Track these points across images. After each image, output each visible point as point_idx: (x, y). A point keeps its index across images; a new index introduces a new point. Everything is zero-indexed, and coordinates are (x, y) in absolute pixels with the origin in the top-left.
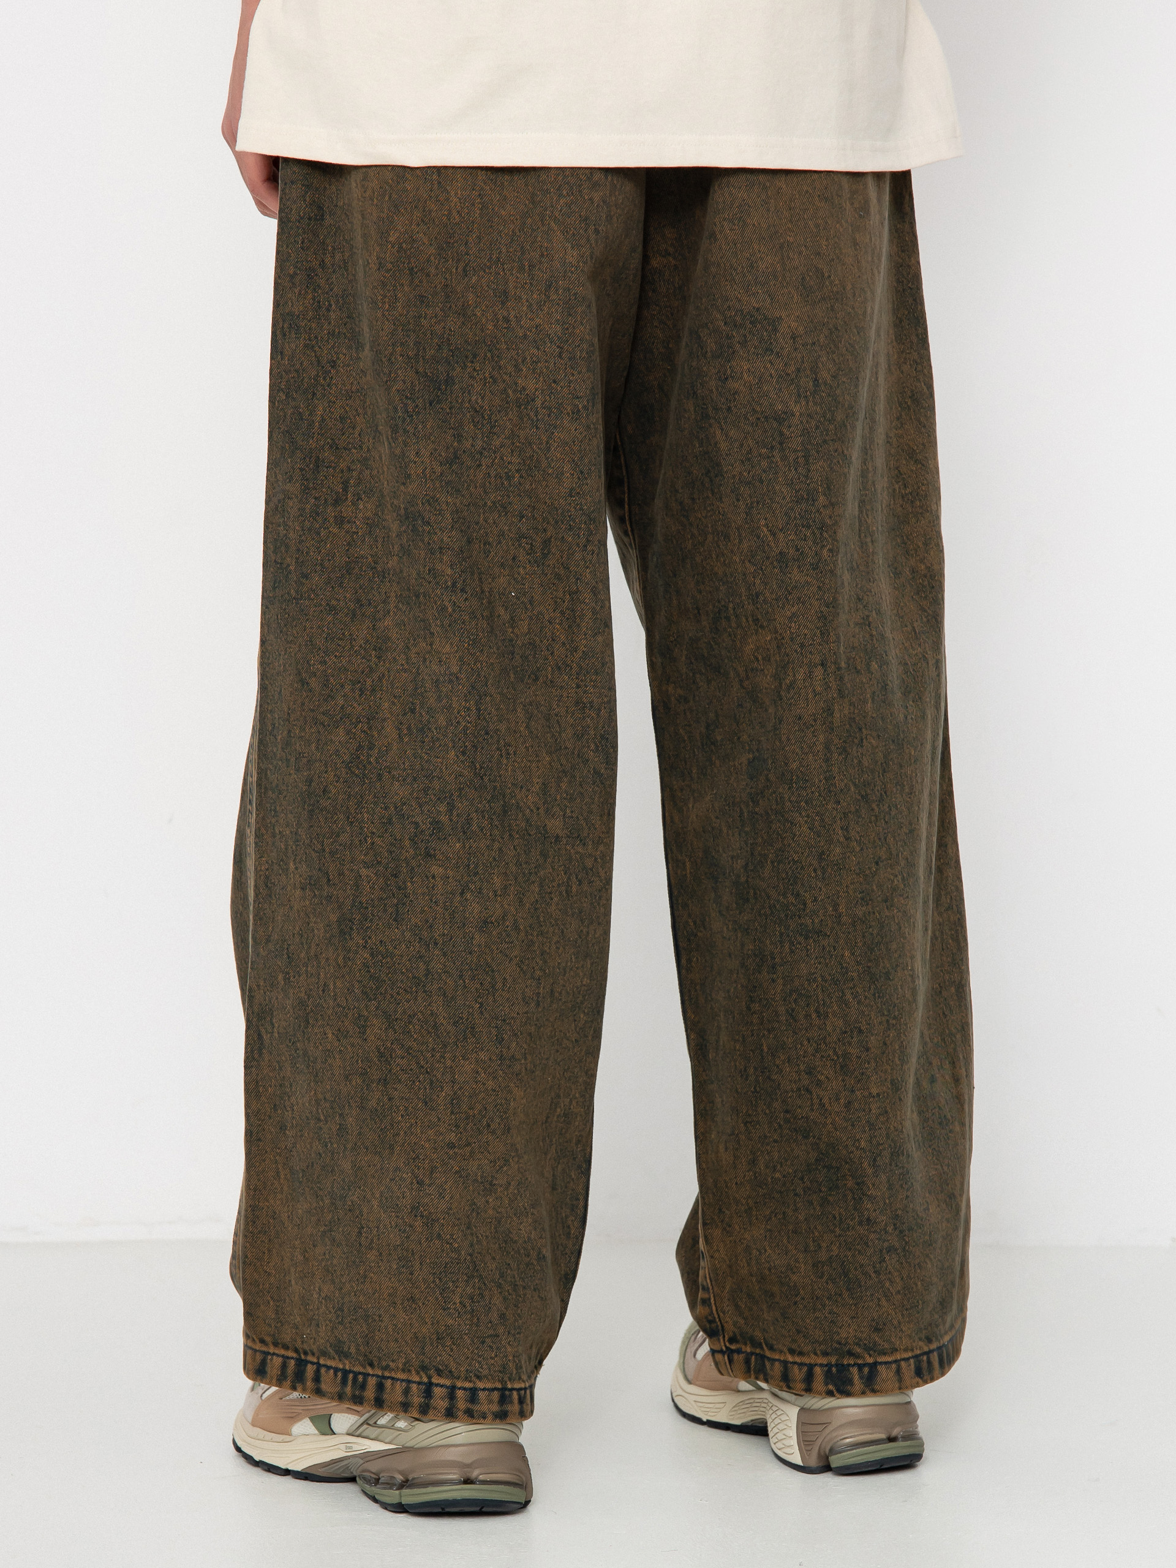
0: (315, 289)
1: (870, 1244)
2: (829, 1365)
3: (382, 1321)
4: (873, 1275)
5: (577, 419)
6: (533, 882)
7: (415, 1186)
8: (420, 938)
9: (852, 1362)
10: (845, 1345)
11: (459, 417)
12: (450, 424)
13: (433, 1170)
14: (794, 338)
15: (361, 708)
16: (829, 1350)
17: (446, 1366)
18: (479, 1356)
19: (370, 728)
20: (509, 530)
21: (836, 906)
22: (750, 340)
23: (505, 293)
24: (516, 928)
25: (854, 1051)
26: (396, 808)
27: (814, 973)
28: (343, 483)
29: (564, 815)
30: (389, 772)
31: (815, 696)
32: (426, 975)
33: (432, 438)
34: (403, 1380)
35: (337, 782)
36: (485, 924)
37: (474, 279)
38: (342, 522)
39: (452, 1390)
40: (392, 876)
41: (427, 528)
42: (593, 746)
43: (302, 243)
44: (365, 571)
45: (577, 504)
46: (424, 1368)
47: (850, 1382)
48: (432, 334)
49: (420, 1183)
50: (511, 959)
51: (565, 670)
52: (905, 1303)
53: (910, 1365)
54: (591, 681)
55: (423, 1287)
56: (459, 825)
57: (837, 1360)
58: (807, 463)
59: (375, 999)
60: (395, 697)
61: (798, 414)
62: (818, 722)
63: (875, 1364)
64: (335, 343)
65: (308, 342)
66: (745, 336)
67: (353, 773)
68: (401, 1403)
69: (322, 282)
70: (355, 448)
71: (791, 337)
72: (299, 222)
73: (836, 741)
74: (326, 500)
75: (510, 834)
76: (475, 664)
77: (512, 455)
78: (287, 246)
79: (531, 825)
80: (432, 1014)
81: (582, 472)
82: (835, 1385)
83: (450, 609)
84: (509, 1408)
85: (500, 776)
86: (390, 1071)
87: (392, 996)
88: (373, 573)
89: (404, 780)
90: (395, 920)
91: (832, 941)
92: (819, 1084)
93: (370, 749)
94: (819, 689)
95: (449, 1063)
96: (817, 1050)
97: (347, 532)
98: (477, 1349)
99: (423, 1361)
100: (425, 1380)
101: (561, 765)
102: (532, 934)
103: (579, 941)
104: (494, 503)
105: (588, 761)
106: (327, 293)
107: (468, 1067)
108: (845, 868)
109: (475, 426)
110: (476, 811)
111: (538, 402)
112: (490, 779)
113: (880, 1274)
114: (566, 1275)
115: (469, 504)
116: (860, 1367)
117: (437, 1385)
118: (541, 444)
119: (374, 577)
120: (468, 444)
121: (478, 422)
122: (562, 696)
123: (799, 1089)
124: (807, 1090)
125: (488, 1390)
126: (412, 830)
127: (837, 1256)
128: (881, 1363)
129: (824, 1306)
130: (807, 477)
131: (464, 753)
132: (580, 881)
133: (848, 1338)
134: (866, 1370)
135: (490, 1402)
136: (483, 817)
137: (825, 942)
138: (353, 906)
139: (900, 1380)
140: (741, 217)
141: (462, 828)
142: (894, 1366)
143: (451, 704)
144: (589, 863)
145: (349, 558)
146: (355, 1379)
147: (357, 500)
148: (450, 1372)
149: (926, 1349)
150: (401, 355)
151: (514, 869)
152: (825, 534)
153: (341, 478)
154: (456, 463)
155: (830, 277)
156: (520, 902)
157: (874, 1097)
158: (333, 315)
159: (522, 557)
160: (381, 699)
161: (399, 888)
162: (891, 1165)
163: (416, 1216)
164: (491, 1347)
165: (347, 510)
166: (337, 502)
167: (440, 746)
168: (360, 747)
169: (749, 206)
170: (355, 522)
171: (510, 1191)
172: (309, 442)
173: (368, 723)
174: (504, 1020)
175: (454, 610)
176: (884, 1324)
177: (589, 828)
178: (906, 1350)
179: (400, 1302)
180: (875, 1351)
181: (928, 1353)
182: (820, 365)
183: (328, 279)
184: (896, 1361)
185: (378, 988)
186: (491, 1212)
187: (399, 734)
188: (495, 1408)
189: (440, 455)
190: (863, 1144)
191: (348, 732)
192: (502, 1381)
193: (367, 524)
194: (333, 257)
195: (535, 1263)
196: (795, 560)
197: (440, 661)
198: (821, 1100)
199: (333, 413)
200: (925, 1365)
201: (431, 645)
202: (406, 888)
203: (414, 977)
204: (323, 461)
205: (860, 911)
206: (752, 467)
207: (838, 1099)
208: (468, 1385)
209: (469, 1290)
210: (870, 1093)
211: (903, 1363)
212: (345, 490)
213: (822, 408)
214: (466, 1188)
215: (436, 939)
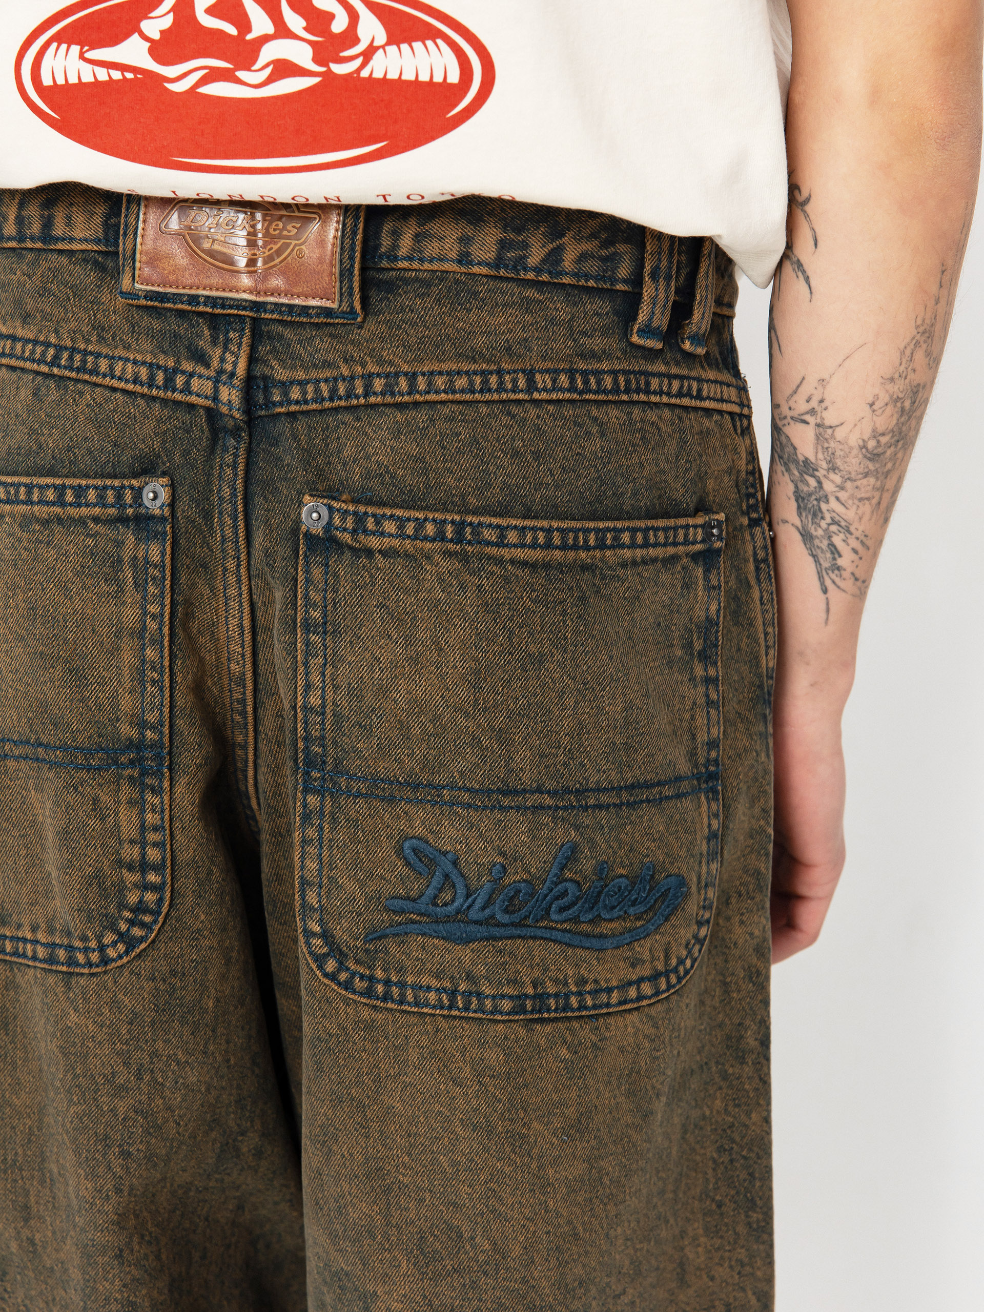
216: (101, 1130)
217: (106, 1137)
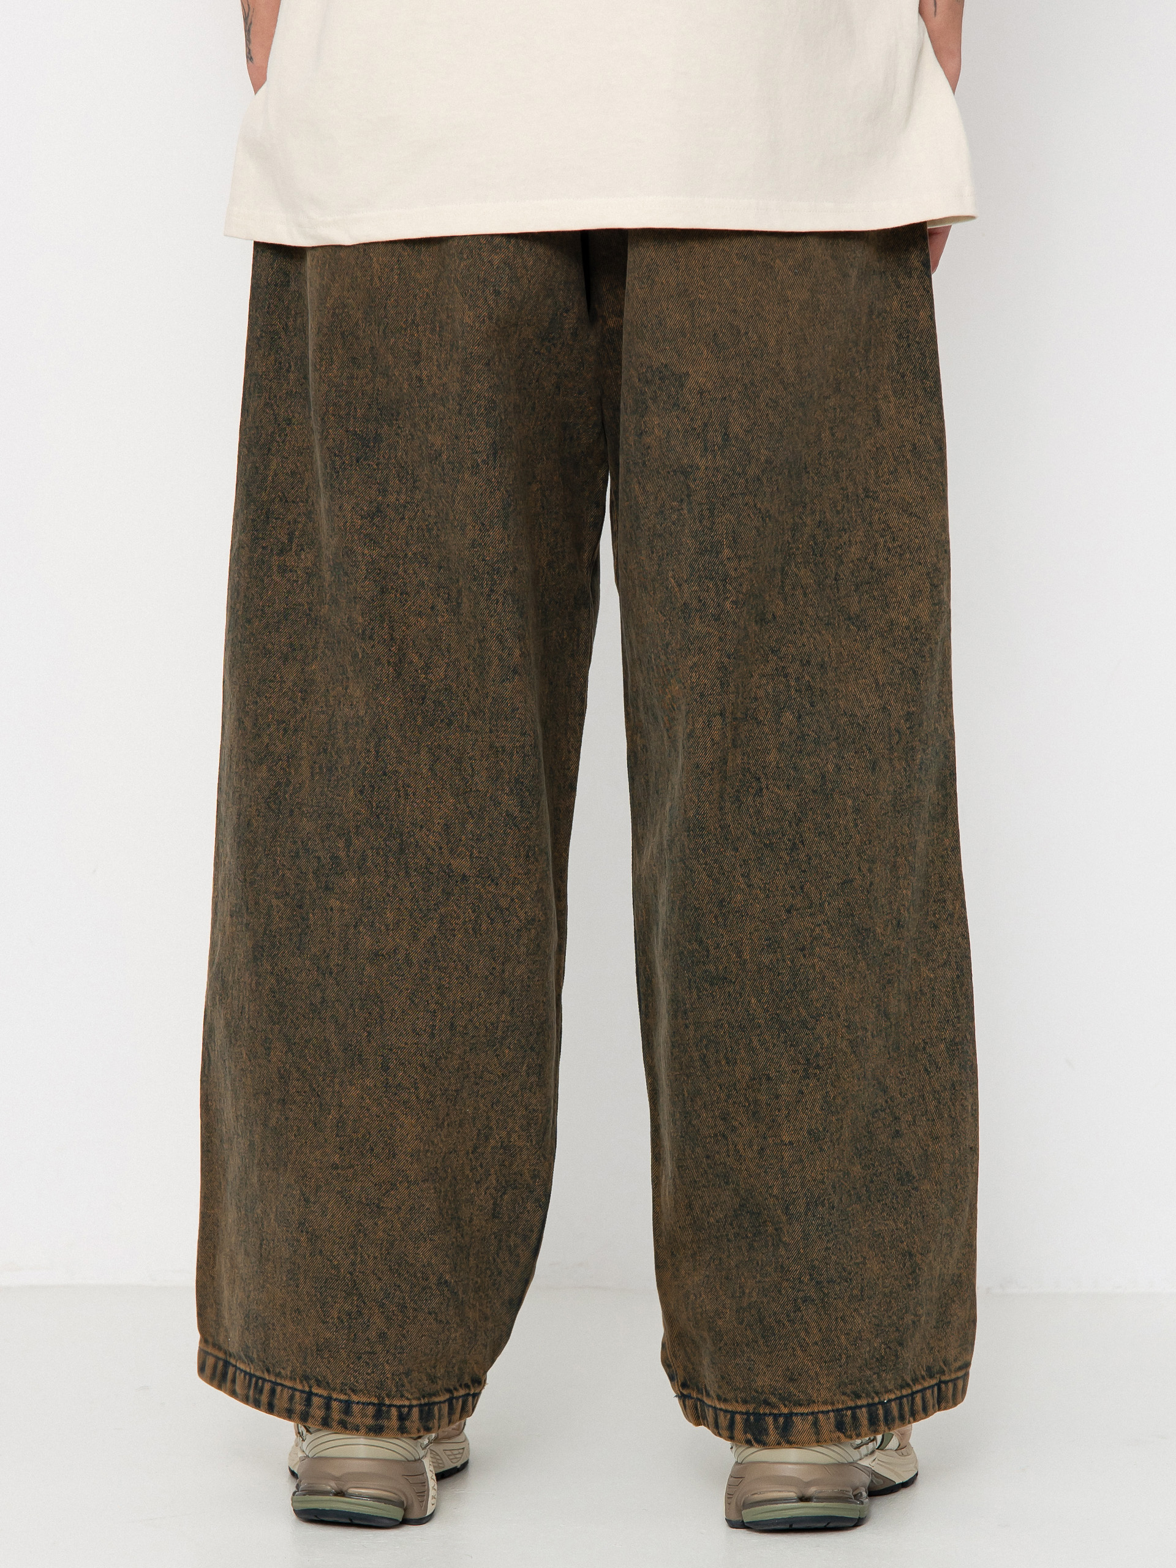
0: (277, 351)
1: (783, 1292)
2: (747, 1413)
3: (274, 1330)
4: (787, 1324)
5: (476, 474)
6: (432, 919)
7: (303, 1203)
8: (318, 967)
9: (768, 1411)
10: (761, 1393)
11: (385, 472)
12: (376, 480)
13: (318, 1188)
14: (701, 393)
15: (282, 746)
16: (748, 1399)
17: (324, 1377)
18: (356, 1371)
19: (289, 766)
20: (429, 581)
21: (739, 954)
22: (660, 395)
23: (418, 353)
24: (408, 961)
25: (763, 1098)
26: (303, 843)
27: (720, 1020)
28: (289, 534)
29: (471, 855)
30: (300, 809)
31: (713, 745)
32: (322, 1003)
33: (356, 493)
34: (289, 1388)
35: (258, 816)
36: (376, 956)
37: (393, 340)
38: (285, 571)
39: (328, 1400)
40: (297, 907)
41: (346, 579)
42: (507, 789)
43: (268, 308)
44: (301, 618)
45: (479, 556)
46: (305, 1378)
47: (766, 1431)
48: (363, 394)
49: (307, 1201)
50: (401, 991)
51: (479, 715)
52: (824, 1355)
53: (829, 1418)
54: (502, 726)
55: (307, 1299)
56: (355, 861)
57: (754, 1409)
58: (712, 514)
59: (278, 1023)
60: (313, 737)
61: (703, 468)
62: (715, 771)
63: (791, 1414)
64: (292, 402)
65: (268, 401)
66: (655, 392)
67: (270, 807)
68: (287, 1409)
69: (285, 345)
70: (302, 502)
71: (699, 392)
72: (267, 288)
73: (729, 790)
74: (272, 550)
75: (406, 872)
76: (376, 708)
77: (430, 509)
78: (256, 311)
79: (432, 864)
80: (325, 1040)
81: (483, 524)
82: (753, 1434)
83: (360, 656)
84: (386, 1423)
85: (397, 816)
86: (288, 1092)
87: (292, 1022)
88: (308, 620)
89: (311, 816)
90: (298, 949)
91: (737, 988)
92: (734, 1129)
93: (287, 785)
94: (717, 738)
95: (337, 1088)
96: (729, 1096)
97: (289, 580)
98: (353, 1363)
99: (305, 1371)
100: (307, 1389)
101: (468, 807)
102: (427, 969)
103: (491, 978)
104: (415, 554)
105: (500, 804)
106: (288, 355)
107: (354, 1092)
108: (747, 914)
109: (400, 481)
110: (372, 848)
111: (444, 457)
112: (386, 818)
113: (794, 1323)
114: (511, 1302)
115: (388, 555)
116: (776, 1417)
117: (316, 1395)
118: (448, 497)
119: (308, 624)
120: (392, 498)
121: (403, 477)
122: (477, 740)
123: (716, 1135)
124: (724, 1136)
125: (363, 1404)
126: (316, 864)
127: (755, 1302)
128: (796, 1414)
129: (743, 1352)
130: (711, 529)
131: (361, 792)
132: (492, 920)
133: (764, 1386)
134: (781, 1420)
135: (364, 1415)
136: (378, 854)
137: (731, 989)
138: (265, 933)
139: (818, 1433)
140: (649, 276)
141: (358, 864)
142: (810, 1418)
143: (355, 745)
144: (504, 903)
145: (287, 605)
146: (256, 1383)
147: (300, 551)
148: (328, 1383)
149: (851, 1404)
150: (333, 415)
151: (409, 905)
152: (728, 586)
153: (288, 529)
154: (378, 517)
155: (747, 333)
156: (414, 937)
157: (786, 1145)
158: (292, 376)
159: (440, 605)
160: (301, 739)
161: (303, 919)
162: (806, 1214)
163: (302, 1232)
164: (367, 1363)
165: (290, 560)
166: (282, 552)
167: (343, 784)
168: (279, 784)
169: (657, 265)
170: (296, 571)
171: (402, 1215)
172: (261, 495)
173: (288, 761)
174: (391, 1050)
175: (363, 657)
176: (800, 1374)
177: (502, 869)
178: (825, 1403)
179: (288, 1313)
180: (790, 1402)
181: (853, 1409)
182: (731, 420)
183: (289, 342)
184: (813, 1413)
185: (281, 1013)
186: (381, 1234)
187: (312, 773)
188: (370, 1421)
189: (362, 509)
190: (775, 1191)
191: (270, 769)
192: (379, 1397)
193: (307, 573)
194: (295, 321)
195: (434, 1287)
196: (697, 611)
197: (351, 705)
198: (736, 1146)
199: (285, 468)
200: (848, 1419)
201: (346, 689)
202: (308, 919)
203: (312, 1004)
204: (273, 513)
205: (766, 959)
206: (665, 519)
207: (751, 1146)
208: (342, 1397)
209: (347, 1307)
210: (782, 1141)
211: (820, 1416)
212: (290, 540)
213: (731, 462)
214: (349, 1208)
215: (331, 969)
216: (482, 275)
217: (485, 280)
